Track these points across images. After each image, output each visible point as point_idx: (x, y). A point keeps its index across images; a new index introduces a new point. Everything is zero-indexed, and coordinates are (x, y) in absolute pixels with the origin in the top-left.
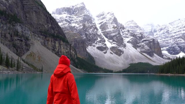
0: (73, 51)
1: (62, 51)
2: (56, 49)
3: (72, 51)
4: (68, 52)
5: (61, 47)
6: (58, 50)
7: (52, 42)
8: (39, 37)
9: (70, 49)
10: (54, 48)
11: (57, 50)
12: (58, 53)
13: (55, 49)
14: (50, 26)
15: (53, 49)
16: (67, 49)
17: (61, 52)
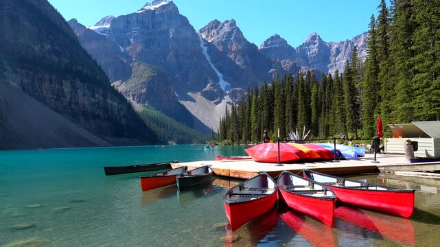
0: (112, 101)
1: (80, 102)
2: (65, 97)
3: (109, 101)
4: (98, 103)
5: (76, 93)
6: (71, 99)
7: (51, 81)
8: (17, 73)
9: (105, 97)
10: (58, 95)
11: (68, 98)
12: (70, 106)
13: (63, 99)
14: (48, 47)
15: (56, 97)
16: (94, 97)
17: (77, 104)
